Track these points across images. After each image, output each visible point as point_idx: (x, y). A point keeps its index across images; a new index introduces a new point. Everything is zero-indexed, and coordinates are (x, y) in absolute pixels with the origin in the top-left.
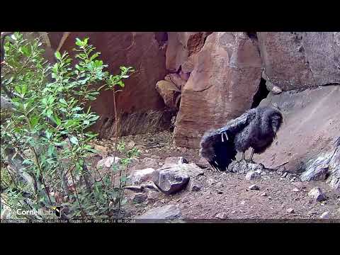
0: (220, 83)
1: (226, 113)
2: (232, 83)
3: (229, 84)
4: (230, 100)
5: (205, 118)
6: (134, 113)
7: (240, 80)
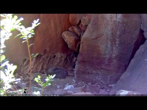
0: (109, 33)
1: (114, 55)
2: (118, 33)
3: (116, 34)
4: (117, 45)
5: (98, 58)
6: (46, 55)
7: (125, 30)
